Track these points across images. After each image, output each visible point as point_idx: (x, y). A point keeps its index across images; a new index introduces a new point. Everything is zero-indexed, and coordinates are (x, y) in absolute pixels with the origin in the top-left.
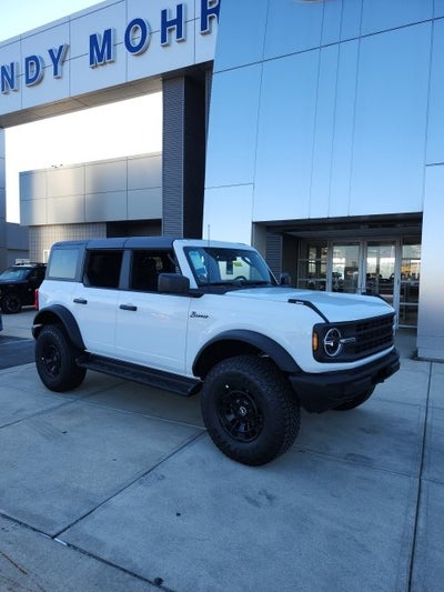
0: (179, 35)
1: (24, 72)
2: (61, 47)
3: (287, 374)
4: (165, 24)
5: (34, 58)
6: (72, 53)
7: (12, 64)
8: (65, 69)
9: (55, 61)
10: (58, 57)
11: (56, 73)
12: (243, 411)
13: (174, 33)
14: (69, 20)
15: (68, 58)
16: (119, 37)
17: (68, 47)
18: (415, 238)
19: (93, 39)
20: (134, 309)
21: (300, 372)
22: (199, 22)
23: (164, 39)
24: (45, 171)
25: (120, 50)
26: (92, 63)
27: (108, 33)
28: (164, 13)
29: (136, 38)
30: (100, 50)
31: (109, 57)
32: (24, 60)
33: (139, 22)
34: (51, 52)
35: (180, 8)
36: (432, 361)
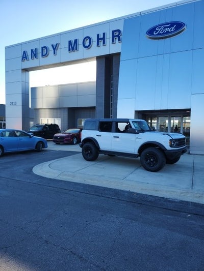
0: (104, 43)
1: (41, 52)
2: (57, 44)
3: (164, 150)
4: (98, 39)
5: (45, 47)
6: (61, 46)
7: (36, 49)
8: (58, 52)
9: (54, 49)
10: (55, 48)
11: (54, 53)
12: (152, 160)
13: (102, 43)
14: (60, 34)
15: (59, 48)
16: (80, 42)
17: (59, 44)
18: (189, 115)
19: (70, 42)
20: (118, 137)
21: (166, 150)
22: (111, 40)
23: (98, 44)
24: (42, 87)
25: (81, 47)
26: (69, 50)
27: (76, 41)
28: (98, 35)
29: (87, 43)
30: (73, 46)
31: (76, 49)
32: (41, 48)
33: (88, 37)
34: (52, 45)
35: (104, 34)
36: (194, 154)
